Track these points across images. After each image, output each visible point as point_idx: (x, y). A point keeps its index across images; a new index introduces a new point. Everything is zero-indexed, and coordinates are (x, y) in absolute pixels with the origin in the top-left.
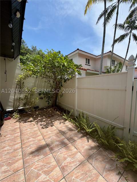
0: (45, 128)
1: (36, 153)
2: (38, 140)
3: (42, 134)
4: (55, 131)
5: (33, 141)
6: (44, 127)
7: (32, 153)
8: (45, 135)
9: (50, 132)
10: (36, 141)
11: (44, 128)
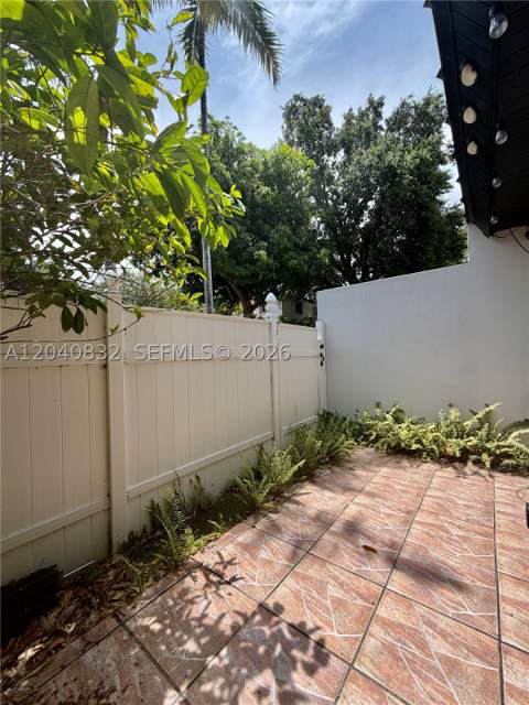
0: (315, 637)
1: (446, 574)
2: (410, 606)
3: (367, 619)
4: (311, 572)
5: (432, 625)
6: (309, 657)
7: (459, 586)
8: (360, 602)
9: (333, 591)
10: (420, 610)
11: (320, 644)
